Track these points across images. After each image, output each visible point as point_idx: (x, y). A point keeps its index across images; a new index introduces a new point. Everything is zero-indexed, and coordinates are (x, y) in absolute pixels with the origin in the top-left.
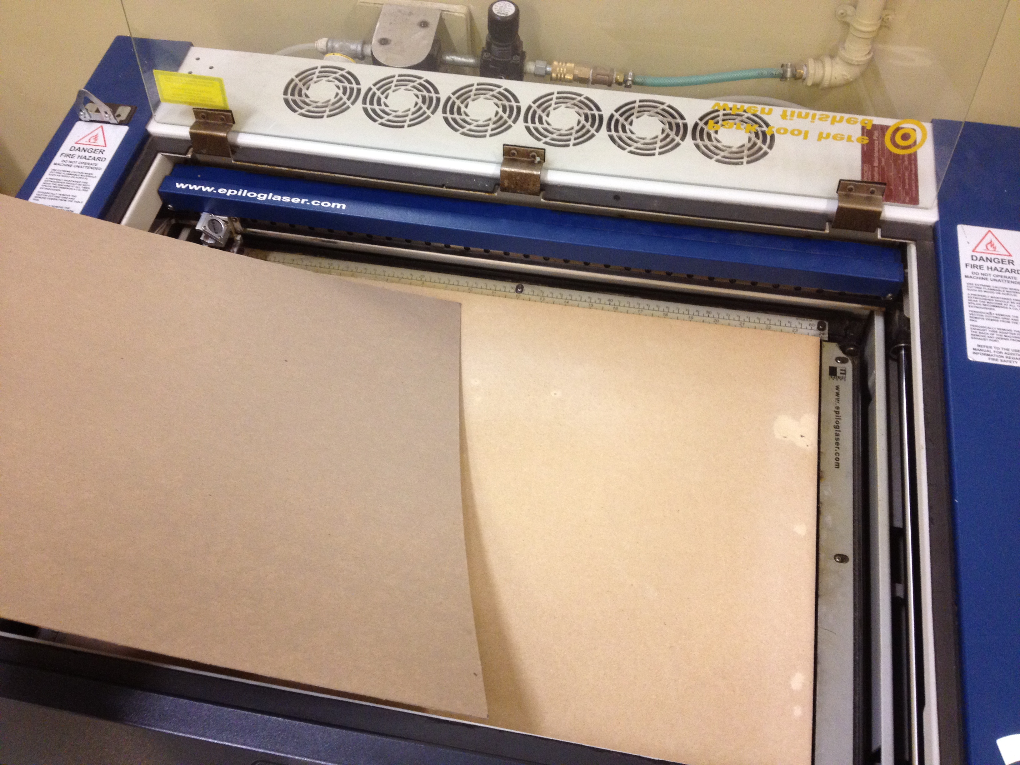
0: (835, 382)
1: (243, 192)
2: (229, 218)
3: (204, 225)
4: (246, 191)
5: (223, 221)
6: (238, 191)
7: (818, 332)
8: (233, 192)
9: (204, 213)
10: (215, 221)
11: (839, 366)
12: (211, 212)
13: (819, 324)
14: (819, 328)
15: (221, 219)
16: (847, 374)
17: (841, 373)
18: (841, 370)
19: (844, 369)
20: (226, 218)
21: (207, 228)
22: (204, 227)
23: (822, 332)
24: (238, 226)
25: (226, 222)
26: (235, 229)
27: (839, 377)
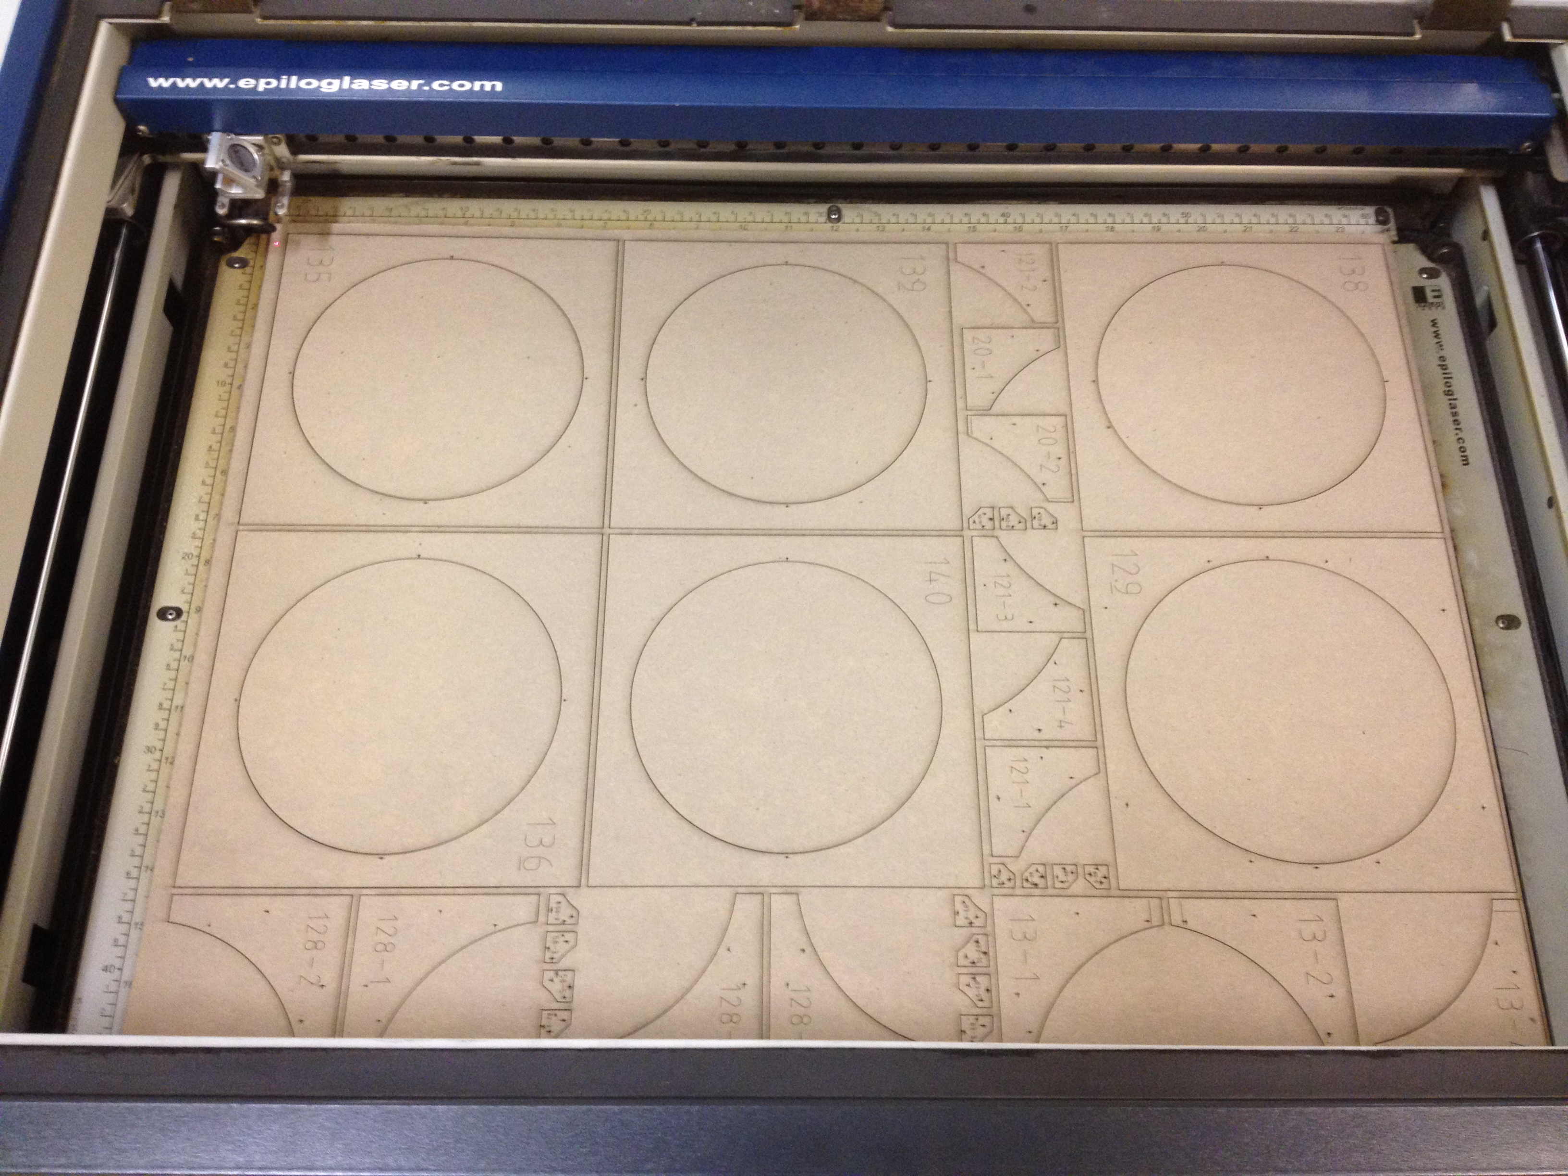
0: (1428, 314)
1: (289, 81)
2: (266, 140)
3: (221, 158)
4: (294, 79)
5: (254, 144)
6: (278, 79)
7: (1380, 227)
8: (268, 83)
9: (214, 134)
10: (239, 148)
11: (1429, 285)
12: (228, 129)
13: (1377, 213)
14: (1379, 222)
15: (249, 141)
16: (1445, 297)
17: (1435, 297)
18: (1433, 291)
19: (1436, 288)
20: (259, 139)
21: (228, 162)
22: (223, 161)
23: (1386, 227)
24: (282, 150)
25: (260, 147)
26: (278, 160)
27: (1432, 303)
